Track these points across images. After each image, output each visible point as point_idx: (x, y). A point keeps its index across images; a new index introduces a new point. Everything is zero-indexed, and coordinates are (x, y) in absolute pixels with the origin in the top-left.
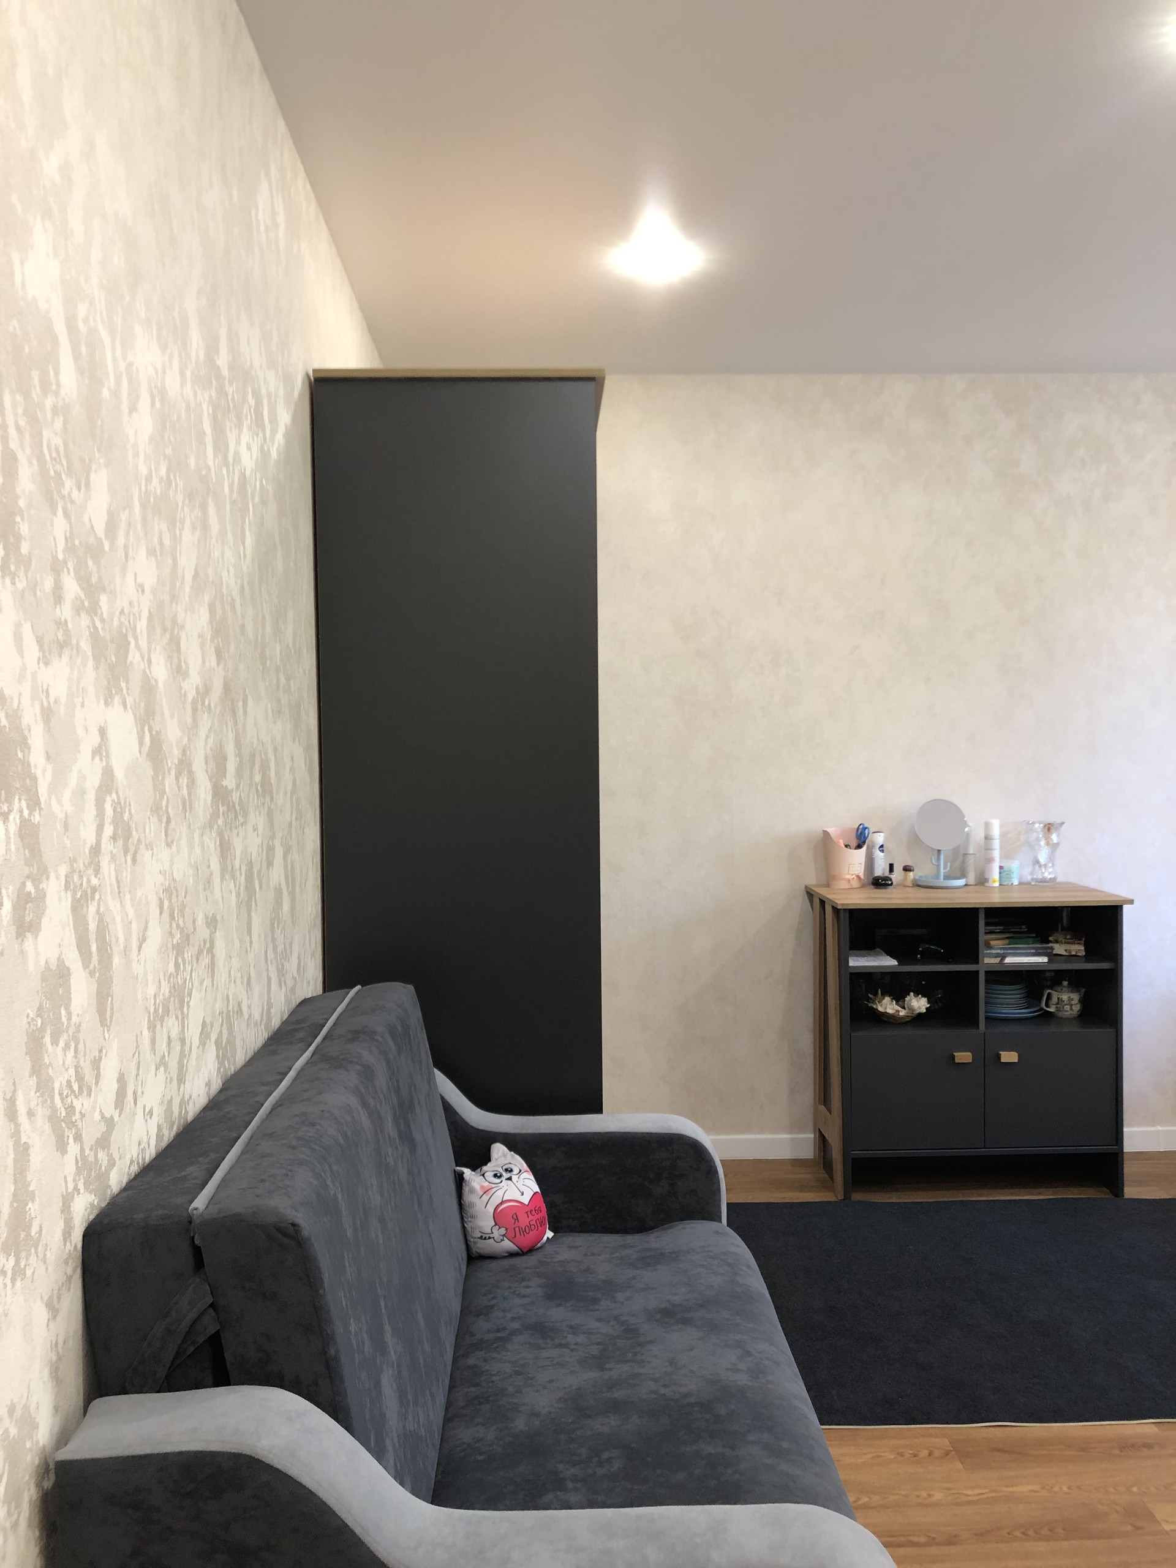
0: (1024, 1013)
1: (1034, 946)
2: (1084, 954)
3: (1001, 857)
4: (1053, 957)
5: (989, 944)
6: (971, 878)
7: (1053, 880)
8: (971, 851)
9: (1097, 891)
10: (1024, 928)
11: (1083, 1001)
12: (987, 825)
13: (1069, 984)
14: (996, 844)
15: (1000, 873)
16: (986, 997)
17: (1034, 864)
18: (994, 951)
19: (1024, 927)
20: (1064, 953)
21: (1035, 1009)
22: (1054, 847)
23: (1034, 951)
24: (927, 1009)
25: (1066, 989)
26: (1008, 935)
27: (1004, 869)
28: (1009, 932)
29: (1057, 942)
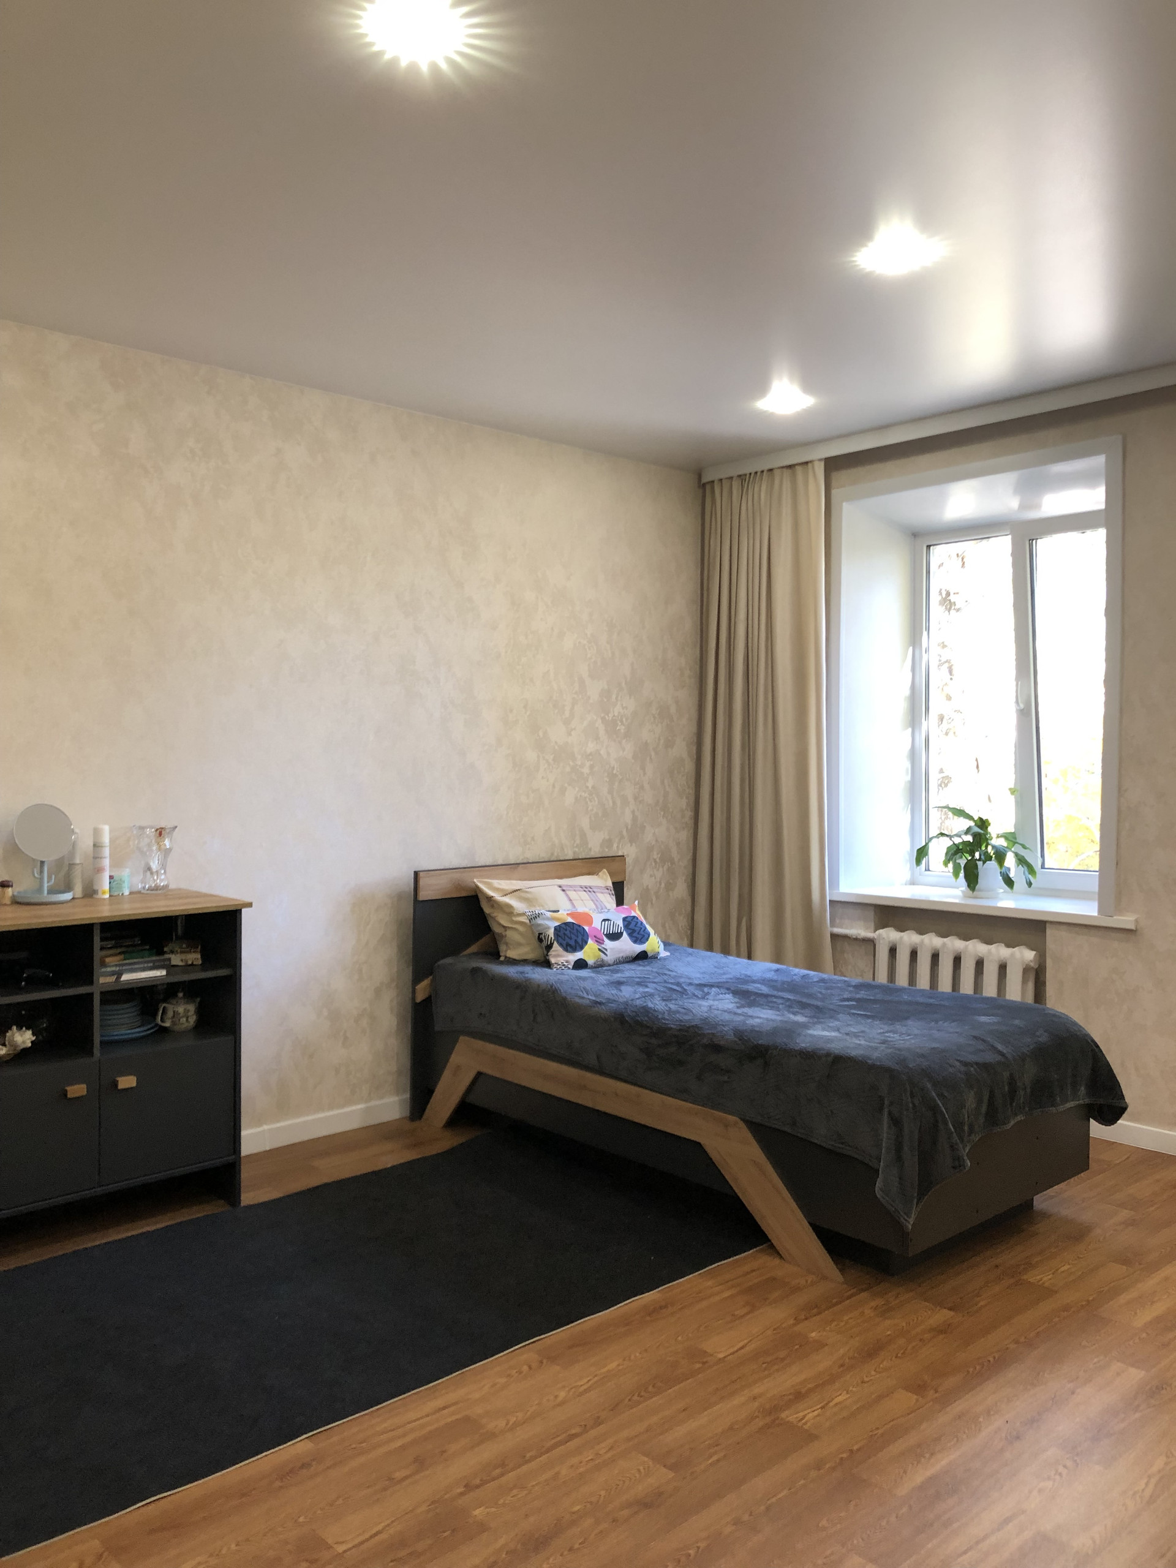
0: (137, 1032)
1: (150, 959)
2: (200, 962)
3: (110, 866)
4: (170, 967)
5: (104, 961)
6: (78, 890)
7: (166, 887)
8: (78, 861)
9: (215, 896)
10: (137, 941)
11: (200, 1012)
12: (97, 832)
13: (184, 995)
14: (107, 852)
15: (110, 883)
16: (101, 1020)
17: (145, 872)
18: (109, 969)
19: (136, 939)
20: (181, 964)
21: (149, 1027)
22: (167, 852)
23: (152, 964)
24: (32, 1042)
25: (182, 1001)
26: (119, 950)
27: (115, 878)
28: (121, 947)
29: (172, 952)
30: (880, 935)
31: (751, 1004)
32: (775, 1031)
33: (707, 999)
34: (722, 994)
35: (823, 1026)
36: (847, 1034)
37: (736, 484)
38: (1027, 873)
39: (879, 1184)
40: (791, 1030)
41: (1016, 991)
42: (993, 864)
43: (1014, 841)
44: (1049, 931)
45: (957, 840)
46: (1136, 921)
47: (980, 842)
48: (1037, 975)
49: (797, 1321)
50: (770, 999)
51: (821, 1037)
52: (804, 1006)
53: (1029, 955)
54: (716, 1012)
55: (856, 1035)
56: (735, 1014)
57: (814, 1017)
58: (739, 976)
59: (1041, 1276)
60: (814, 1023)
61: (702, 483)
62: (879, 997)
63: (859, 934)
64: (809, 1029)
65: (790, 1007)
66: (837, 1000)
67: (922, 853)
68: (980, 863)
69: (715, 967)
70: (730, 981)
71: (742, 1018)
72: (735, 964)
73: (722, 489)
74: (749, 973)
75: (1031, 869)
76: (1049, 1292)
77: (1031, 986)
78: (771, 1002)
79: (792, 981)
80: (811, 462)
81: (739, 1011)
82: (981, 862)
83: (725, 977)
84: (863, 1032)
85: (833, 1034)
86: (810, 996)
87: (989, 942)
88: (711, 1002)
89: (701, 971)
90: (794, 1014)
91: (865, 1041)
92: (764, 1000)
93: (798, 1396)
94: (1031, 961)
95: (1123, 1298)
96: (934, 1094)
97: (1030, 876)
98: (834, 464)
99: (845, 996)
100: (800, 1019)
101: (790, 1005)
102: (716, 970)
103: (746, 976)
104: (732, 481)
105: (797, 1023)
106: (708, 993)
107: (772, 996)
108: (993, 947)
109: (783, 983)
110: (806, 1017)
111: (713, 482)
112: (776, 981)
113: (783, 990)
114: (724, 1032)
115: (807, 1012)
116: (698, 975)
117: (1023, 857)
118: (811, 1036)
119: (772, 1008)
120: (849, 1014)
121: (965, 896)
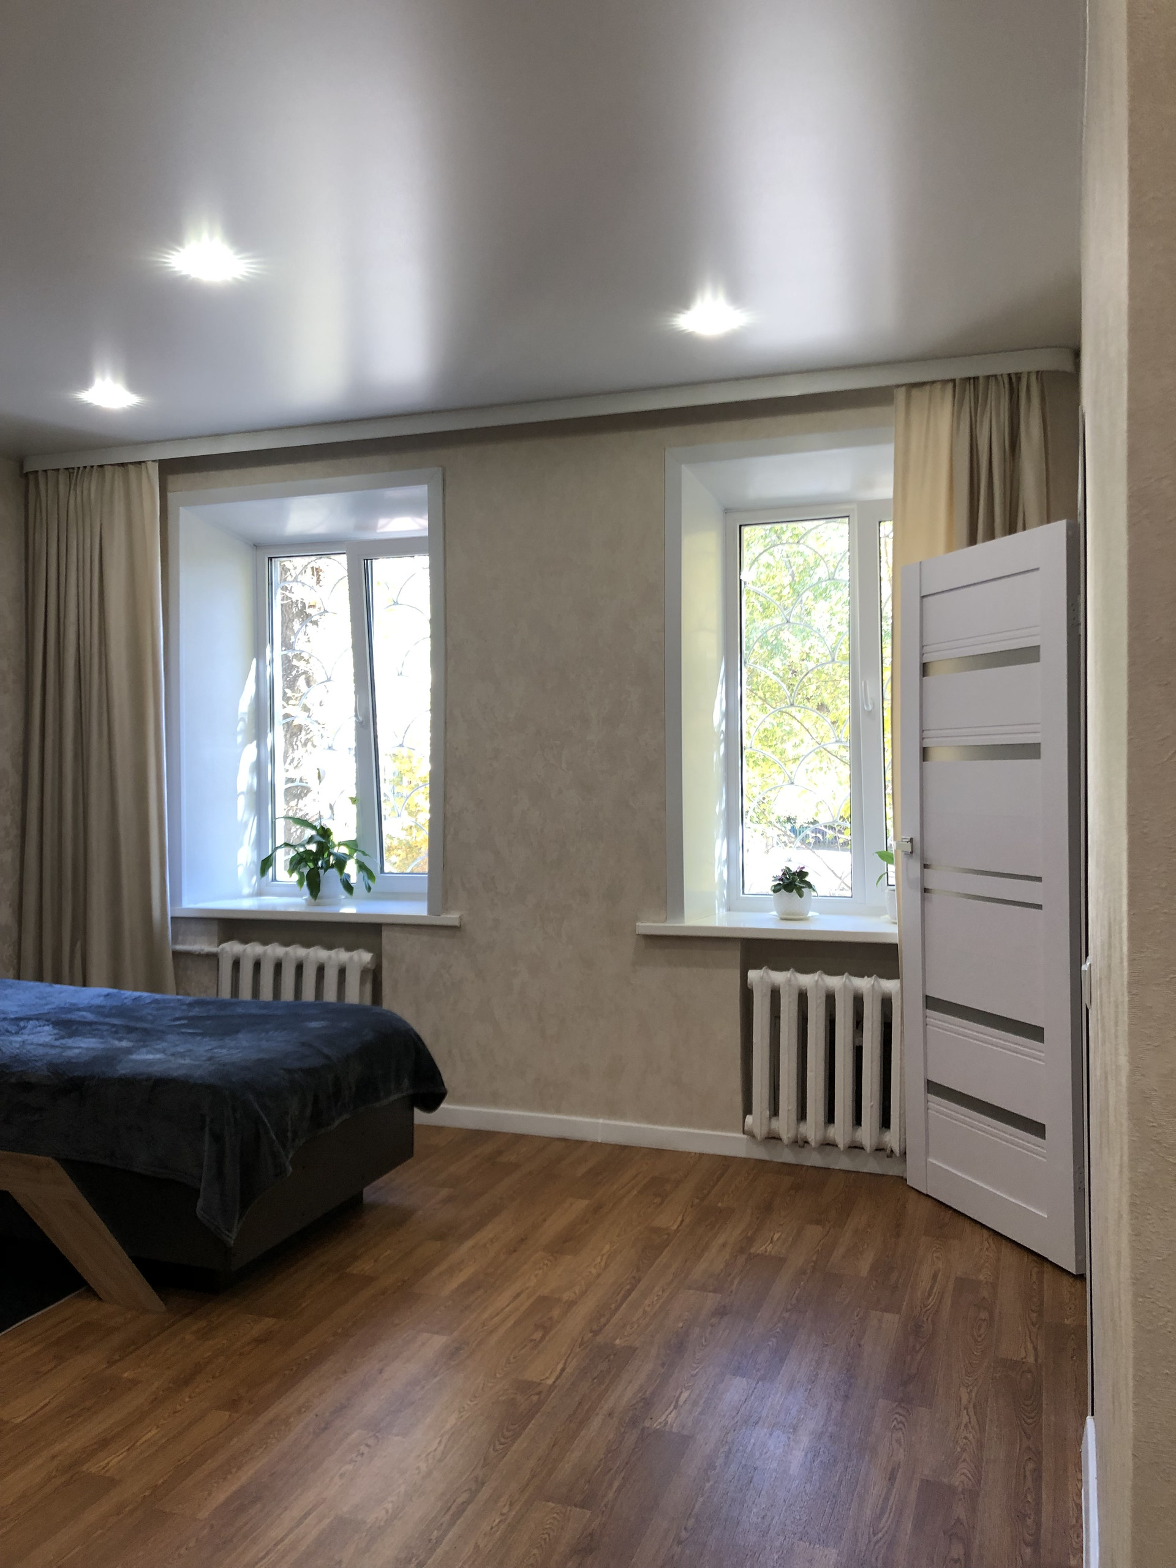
30: (223, 949)
31: (71, 1035)
32: (95, 1060)
33: (22, 1034)
34: (40, 1026)
35: (148, 1048)
36: (173, 1055)
37: (62, 478)
38: (366, 878)
39: (200, 1203)
40: (111, 1057)
41: (354, 995)
42: (334, 872)
43: (356, 848)
44: (385, 934)
45: (301, 850)
46: (461, 918)
47: (322, 850)
48: (374, 976)
49: (111, 1363)
50: (94, 1027)
51: (144, 1061)
52: (130, 1030)
53: (366, 957)
54: (29, 1047)
55: (182, 1055)
56: (52, 1047)
57: (140, 1040)
58: (62, 1005)
59: (363, 1266)
60: (139, 1048)
61: (25, 472)
62: (213, 1012)
63: (203, 950)
64: (131, 1054)
65: (116, 1032)
66: (169, 1020)
67: (266, 864)
68: (321, 871)
69: (36, 997)
70: (53, 1011)
71: (58, 1050)
72: (61, 993)
73: (47, 483)
74: (74, 1001)
75: (370, 875)
76: (369, 1280)
77: (368, 987)
78: (95, 1030)
79: (122, 1005)
80: (144, 462)
81: (57, 1043)
82: (323, 870)
83: (46, 1007)
84: (190, 1051)
85: (159, 1056)
86: (141, 1019)
87: (330, 947)
88: (25, 1037)
89: (19, 1003)
90: (120, 1039)
91: (191, 1059)
92: (88, 1028)
93: (104, 1443)
94: (368, 963)
95: (435, 1272)
96: (256, 1106)
97: (370, 882)
98: (169, 468)
99: (177, 1016)
100: (125, 1044)
101: (116, 1031)
102: (38, 1001)
103: (71, 1004)
104: (58, 475)
105: (119, 1049)
106: (25, 1027)
107: (96, 1023)
108: (333, 953)
109: (112, 1008)
110: (132, 1041)
111: (37, 472)
112: (104, 1007)
113: (109, 1015)
114: (37, 1068)
115: (133, 1036)
116: (15, 1009)
117: (363, 863)
118: (135, 1061)
119: (94, 1036)
120: (178, 1034)
121: (309, 904)
